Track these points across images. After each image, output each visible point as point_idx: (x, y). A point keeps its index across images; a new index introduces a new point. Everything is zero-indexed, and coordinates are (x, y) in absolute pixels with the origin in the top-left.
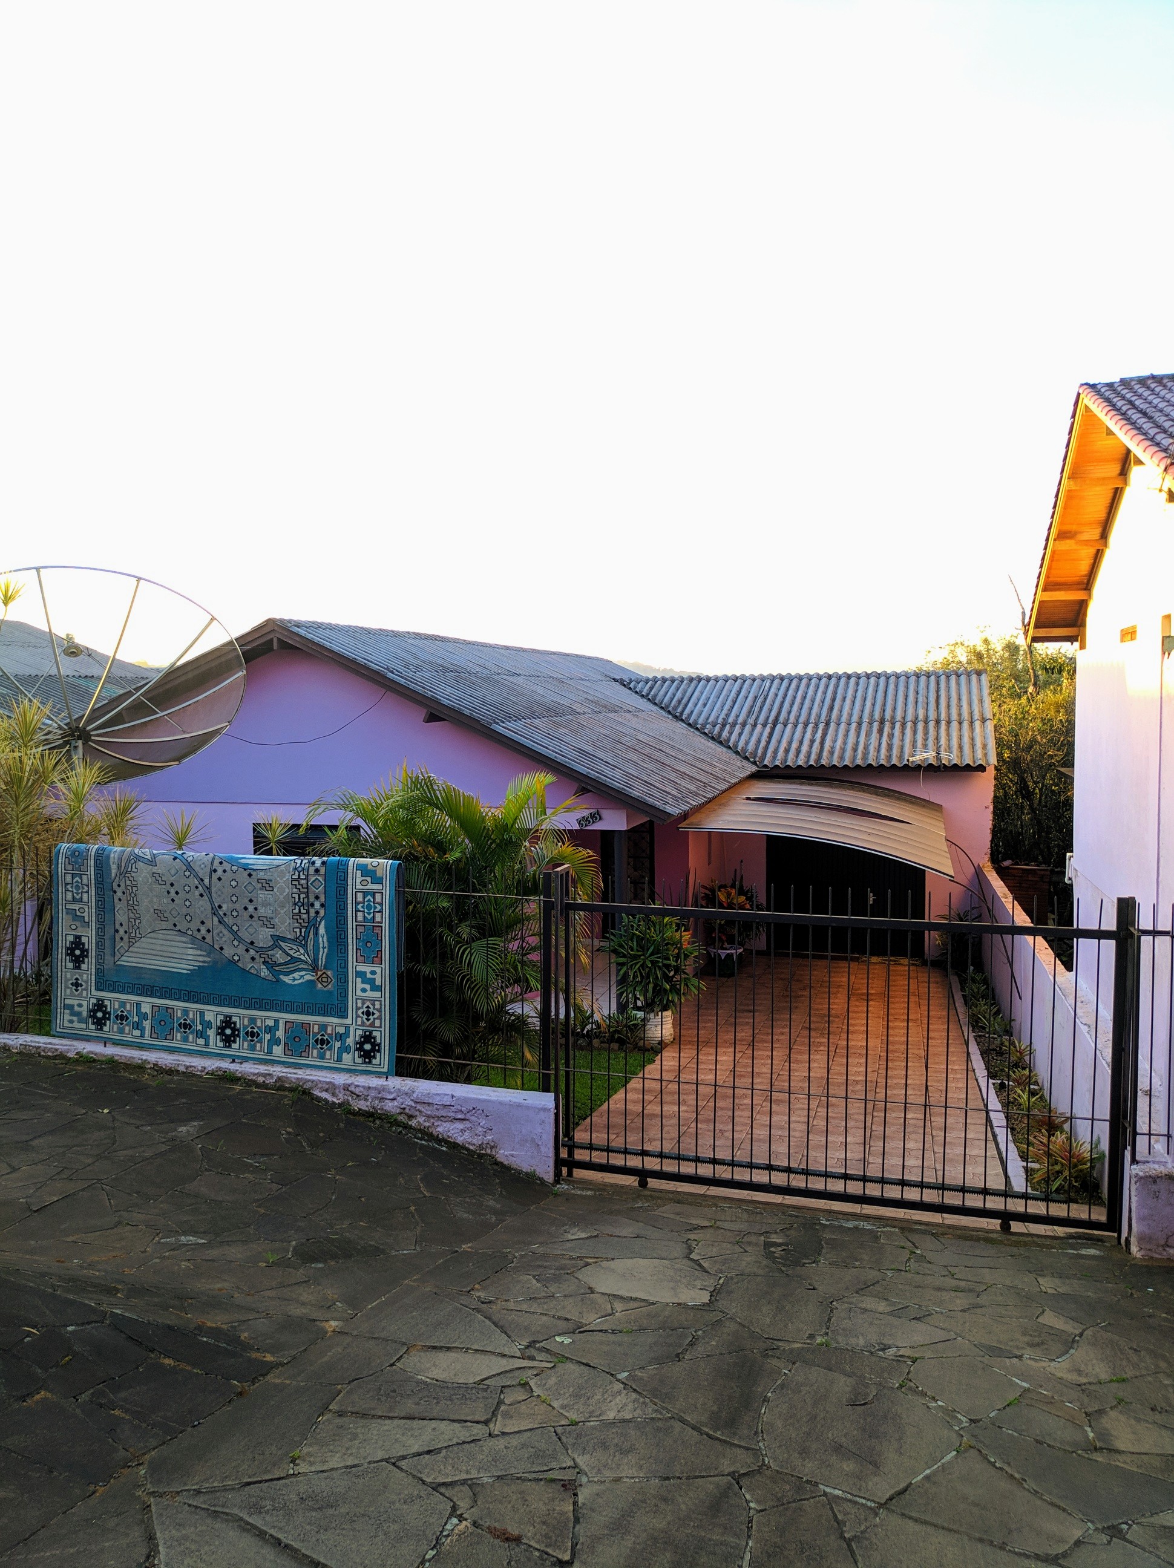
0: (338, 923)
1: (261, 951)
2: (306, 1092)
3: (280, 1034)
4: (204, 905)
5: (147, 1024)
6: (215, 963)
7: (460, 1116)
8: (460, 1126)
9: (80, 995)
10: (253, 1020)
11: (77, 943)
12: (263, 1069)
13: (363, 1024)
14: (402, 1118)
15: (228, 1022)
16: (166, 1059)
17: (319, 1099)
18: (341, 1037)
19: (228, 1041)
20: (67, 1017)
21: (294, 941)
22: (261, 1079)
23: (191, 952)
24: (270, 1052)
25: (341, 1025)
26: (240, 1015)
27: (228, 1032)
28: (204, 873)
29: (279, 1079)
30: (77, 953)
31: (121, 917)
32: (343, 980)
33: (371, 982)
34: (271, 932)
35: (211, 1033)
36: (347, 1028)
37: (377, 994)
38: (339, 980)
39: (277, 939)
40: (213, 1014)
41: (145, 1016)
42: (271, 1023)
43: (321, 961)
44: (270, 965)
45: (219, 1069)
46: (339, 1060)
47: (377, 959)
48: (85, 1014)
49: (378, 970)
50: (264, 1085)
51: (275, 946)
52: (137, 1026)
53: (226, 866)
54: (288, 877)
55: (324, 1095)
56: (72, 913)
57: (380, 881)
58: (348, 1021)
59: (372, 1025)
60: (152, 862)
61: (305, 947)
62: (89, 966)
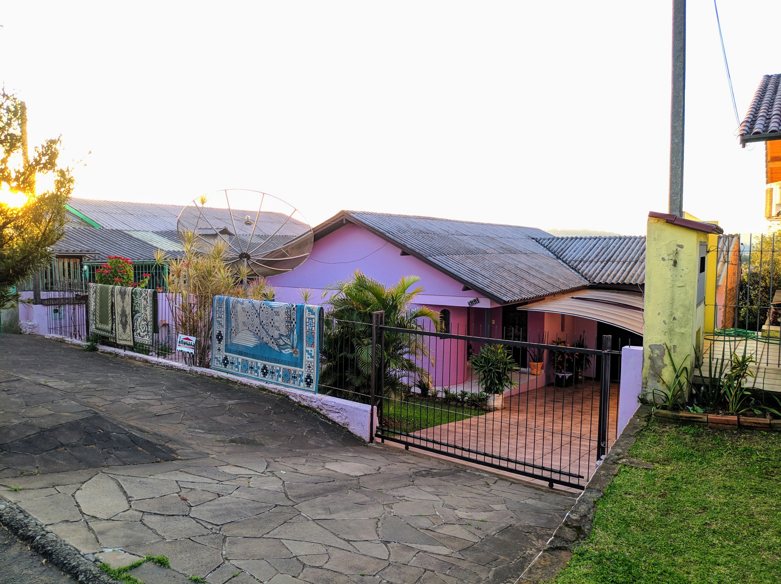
0: (300, 330)
1: (275, 340)
2: (287, 397)
3: (281, 373)
4: (257, 321)
5: (240, 366)
6: (261, 343)
7: (337, 411)
8: (337, 415)
9: (220, 354)
10: (273, 367)
11: (220, 334)
12: (275, 386)
13: (307, 371)
14: (318, 410)
15: (265, 367)
16: (244, 380)
17: (291, 400)
18: (300, 376)
19: (265, 374)
20: (216, 362)
21: (286, 336)
22: (273, 390)
23: (253, 339)
24: (277, 380)
25: (300, 371)
26: (269, 365)
27: (265, 371)
28: (257, 308)
29: (279, 391)
30: (220, 337)
31: (233, 324)
32: (302, 353)
33: (310, 354)
34: (278, 332)
35: (259, 371)
36: (303, 372)
37: (312, 359)
38: (300, 353)
39: (281, 335)
40: (260, 363)
41: (239, 363)
42: (278, 369)
43: (295, 345)
44: (278, 345)
45: (261, 385)
46: (299, 385)
47: (312, 345)
48: (221, 361)
49: (313, 350)
50: (274, 393)
51: (280, 338)
52: (237, 367)
53: (265, 306)
54: (284, 311)
55: (293, 398)
56: (218, 321)
57: (314, 314)
58: (303, 370)
59: (310, 372)
60: (242, 304)
61: (289, 339)
62: (223, 342)
